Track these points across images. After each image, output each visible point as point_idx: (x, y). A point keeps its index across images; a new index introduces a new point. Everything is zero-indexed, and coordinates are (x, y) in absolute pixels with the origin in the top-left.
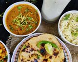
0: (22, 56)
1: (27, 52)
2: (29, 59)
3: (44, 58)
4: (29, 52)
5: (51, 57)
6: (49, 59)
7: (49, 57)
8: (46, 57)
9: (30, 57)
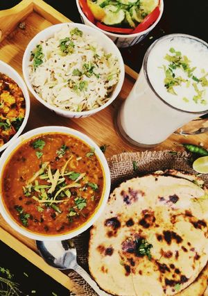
0: (194, 268)
1: (178, 271)
2: (181, 252)
3: (145, 232)
4: (172, 266)
5: (130, 223)
6: (136, 220)
7: (133, 227)
8: (140, 231)
9: (177, 255)
